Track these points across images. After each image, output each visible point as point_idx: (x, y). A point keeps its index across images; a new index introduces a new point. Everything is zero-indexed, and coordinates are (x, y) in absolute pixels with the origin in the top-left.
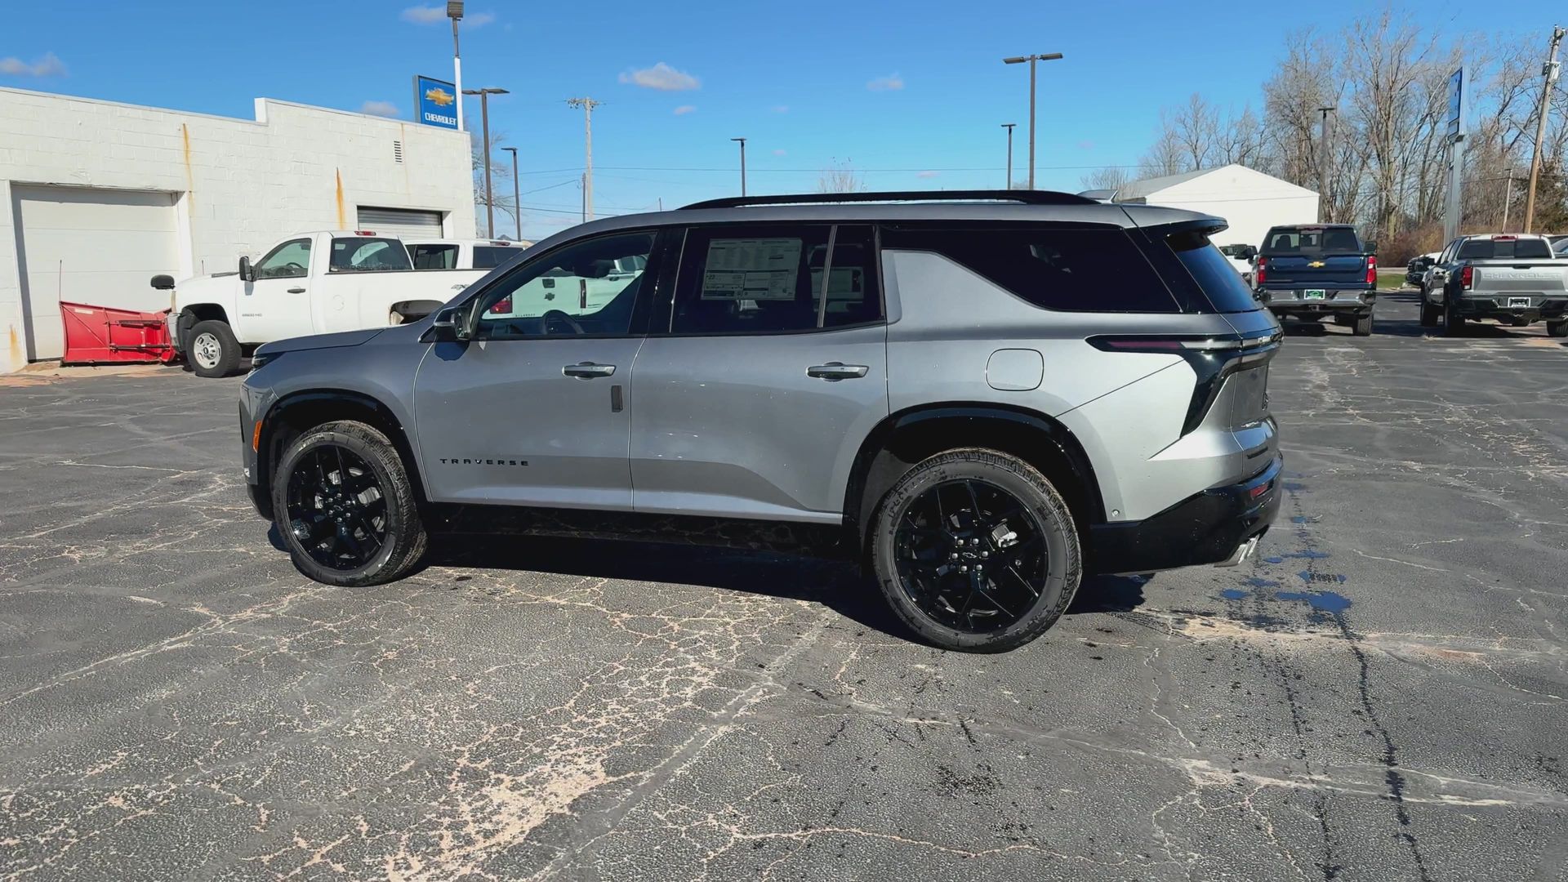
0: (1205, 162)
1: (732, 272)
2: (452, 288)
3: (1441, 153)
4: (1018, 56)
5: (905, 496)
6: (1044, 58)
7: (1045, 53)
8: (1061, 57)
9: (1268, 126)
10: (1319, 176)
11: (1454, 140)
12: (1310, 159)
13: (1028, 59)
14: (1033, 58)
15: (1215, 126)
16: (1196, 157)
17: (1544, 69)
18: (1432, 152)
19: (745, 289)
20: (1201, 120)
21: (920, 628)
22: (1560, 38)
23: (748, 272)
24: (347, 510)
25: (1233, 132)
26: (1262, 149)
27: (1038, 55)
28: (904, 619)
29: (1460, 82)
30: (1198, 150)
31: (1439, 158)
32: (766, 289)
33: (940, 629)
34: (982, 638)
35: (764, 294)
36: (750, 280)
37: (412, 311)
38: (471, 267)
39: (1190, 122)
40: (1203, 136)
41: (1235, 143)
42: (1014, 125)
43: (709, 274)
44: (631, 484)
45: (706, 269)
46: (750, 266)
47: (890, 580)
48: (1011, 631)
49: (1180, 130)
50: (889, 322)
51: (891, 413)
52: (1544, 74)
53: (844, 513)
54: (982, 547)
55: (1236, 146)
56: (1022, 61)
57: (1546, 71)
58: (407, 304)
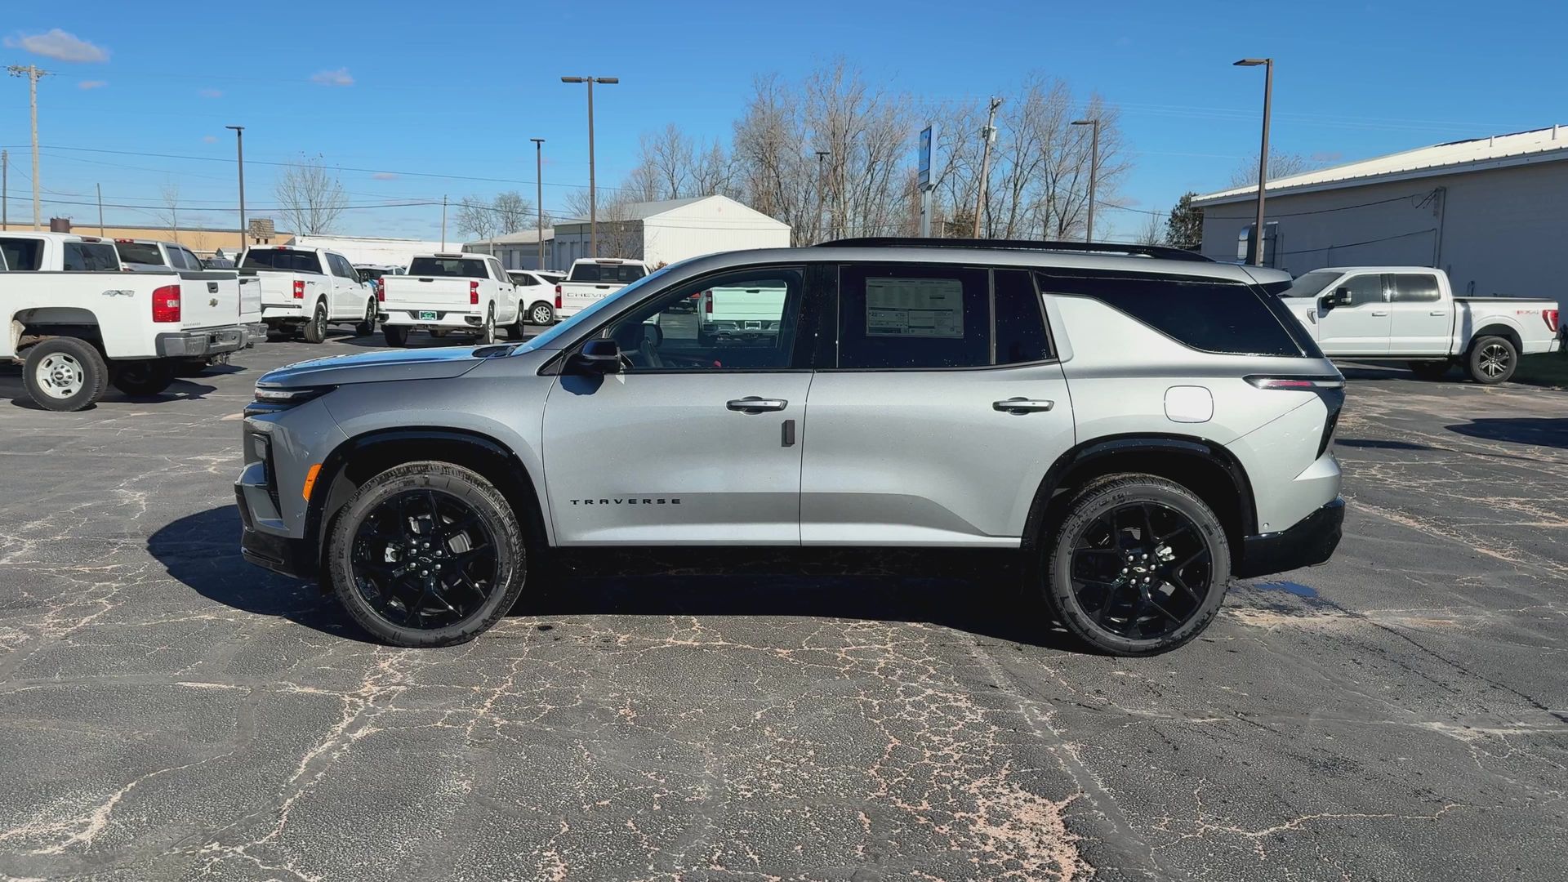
0: (682, 190)
1: (894, 310)
2: (103, 294)
3: (879, 196)
4: (576, 76)
5: (1084, 518)
6: (600, 81)
7: (603, 77)
8: (617, 82)
9: (734, 161)
10: (787, 211)
11: (924, 188)
12: (779, 195)
13: (585, 81)
14: (590, 80)
15: (690, 156)
16: (673, 184)
17: (984, 132)
18: (872, 195)
19: (910, 327)
20: (677, 150)
21: (1094, 639)
22: (995, 106)
23: (911, 310)
24: (436, 562)
25: (705, 165)
26: (730, 181)
27: (595, 78)
28: (1079, 631)
29: (930, 138)
30: (675, 178)
31: (877, 201)
32: (933, 327)
33: (1113, 638)
34: (1151, 643)
35: (932, 331)
36: (915, 318)
37: (37, 320)
38: (62, 270)
39: (667, 151)
40: (679, 165)
41: (707, 174)
42: (543, 141)
43: (871, 311)
44: (799, 519)
45: (867, 306)
46: (911, 304)
47: (1068, 597)
48: (1177, 634)
49: (659, 158)
50: (1061, 360)
51: (1077, 443)
52: (984, 136)
53: (1022, 538)
54: (1148, 563)
55: (707, 177)
56: (579, 81)
57: (986, 133)
58: (32, 312)
